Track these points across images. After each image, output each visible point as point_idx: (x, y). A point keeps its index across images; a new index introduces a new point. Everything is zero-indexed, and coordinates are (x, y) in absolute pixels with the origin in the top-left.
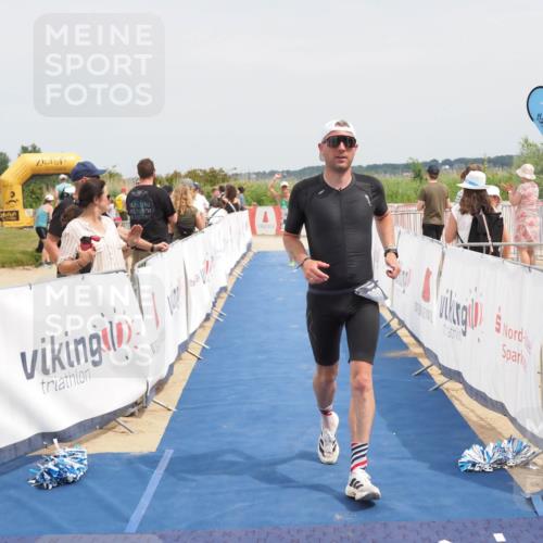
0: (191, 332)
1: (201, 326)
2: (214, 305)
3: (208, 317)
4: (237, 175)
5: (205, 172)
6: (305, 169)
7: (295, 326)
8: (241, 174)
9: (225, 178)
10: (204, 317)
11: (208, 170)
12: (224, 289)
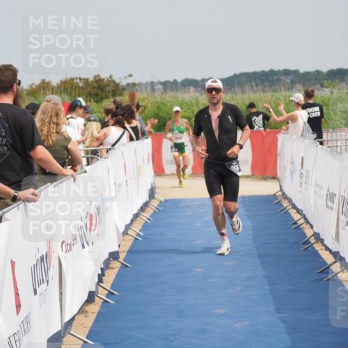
0: (67, 318)
1: (81, 311)
2: (100, 280)
3: (91, 297)
4: (134, 85)
5: (86, 81)
6: (235, 76)
7: (222, 311)
8: (140, 85)
9: (116, 89)
10: (85, 297)
11: (91, 79)
12: (114, 256)
